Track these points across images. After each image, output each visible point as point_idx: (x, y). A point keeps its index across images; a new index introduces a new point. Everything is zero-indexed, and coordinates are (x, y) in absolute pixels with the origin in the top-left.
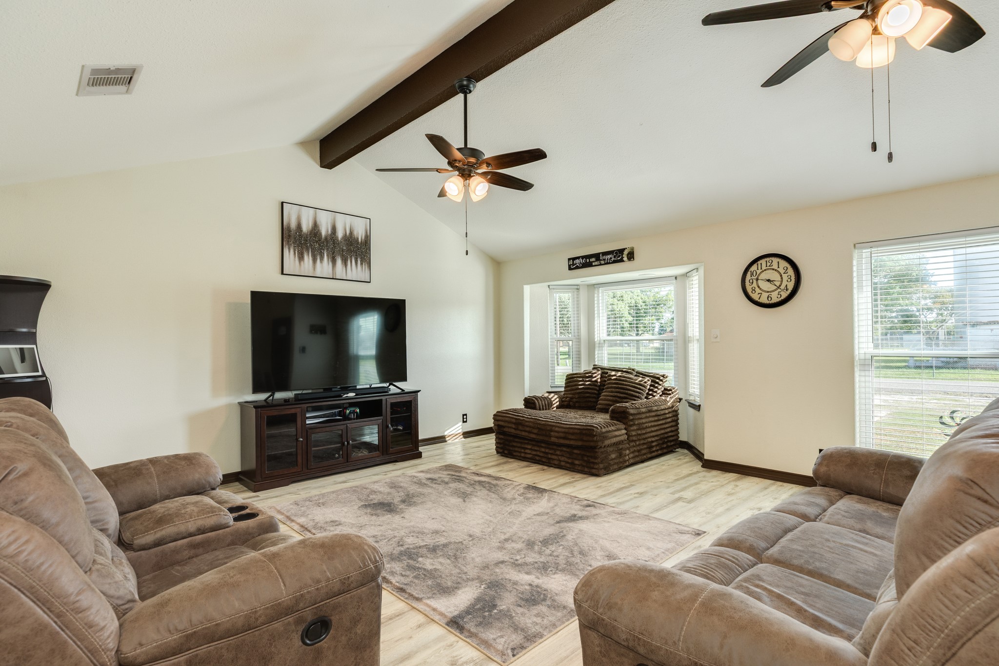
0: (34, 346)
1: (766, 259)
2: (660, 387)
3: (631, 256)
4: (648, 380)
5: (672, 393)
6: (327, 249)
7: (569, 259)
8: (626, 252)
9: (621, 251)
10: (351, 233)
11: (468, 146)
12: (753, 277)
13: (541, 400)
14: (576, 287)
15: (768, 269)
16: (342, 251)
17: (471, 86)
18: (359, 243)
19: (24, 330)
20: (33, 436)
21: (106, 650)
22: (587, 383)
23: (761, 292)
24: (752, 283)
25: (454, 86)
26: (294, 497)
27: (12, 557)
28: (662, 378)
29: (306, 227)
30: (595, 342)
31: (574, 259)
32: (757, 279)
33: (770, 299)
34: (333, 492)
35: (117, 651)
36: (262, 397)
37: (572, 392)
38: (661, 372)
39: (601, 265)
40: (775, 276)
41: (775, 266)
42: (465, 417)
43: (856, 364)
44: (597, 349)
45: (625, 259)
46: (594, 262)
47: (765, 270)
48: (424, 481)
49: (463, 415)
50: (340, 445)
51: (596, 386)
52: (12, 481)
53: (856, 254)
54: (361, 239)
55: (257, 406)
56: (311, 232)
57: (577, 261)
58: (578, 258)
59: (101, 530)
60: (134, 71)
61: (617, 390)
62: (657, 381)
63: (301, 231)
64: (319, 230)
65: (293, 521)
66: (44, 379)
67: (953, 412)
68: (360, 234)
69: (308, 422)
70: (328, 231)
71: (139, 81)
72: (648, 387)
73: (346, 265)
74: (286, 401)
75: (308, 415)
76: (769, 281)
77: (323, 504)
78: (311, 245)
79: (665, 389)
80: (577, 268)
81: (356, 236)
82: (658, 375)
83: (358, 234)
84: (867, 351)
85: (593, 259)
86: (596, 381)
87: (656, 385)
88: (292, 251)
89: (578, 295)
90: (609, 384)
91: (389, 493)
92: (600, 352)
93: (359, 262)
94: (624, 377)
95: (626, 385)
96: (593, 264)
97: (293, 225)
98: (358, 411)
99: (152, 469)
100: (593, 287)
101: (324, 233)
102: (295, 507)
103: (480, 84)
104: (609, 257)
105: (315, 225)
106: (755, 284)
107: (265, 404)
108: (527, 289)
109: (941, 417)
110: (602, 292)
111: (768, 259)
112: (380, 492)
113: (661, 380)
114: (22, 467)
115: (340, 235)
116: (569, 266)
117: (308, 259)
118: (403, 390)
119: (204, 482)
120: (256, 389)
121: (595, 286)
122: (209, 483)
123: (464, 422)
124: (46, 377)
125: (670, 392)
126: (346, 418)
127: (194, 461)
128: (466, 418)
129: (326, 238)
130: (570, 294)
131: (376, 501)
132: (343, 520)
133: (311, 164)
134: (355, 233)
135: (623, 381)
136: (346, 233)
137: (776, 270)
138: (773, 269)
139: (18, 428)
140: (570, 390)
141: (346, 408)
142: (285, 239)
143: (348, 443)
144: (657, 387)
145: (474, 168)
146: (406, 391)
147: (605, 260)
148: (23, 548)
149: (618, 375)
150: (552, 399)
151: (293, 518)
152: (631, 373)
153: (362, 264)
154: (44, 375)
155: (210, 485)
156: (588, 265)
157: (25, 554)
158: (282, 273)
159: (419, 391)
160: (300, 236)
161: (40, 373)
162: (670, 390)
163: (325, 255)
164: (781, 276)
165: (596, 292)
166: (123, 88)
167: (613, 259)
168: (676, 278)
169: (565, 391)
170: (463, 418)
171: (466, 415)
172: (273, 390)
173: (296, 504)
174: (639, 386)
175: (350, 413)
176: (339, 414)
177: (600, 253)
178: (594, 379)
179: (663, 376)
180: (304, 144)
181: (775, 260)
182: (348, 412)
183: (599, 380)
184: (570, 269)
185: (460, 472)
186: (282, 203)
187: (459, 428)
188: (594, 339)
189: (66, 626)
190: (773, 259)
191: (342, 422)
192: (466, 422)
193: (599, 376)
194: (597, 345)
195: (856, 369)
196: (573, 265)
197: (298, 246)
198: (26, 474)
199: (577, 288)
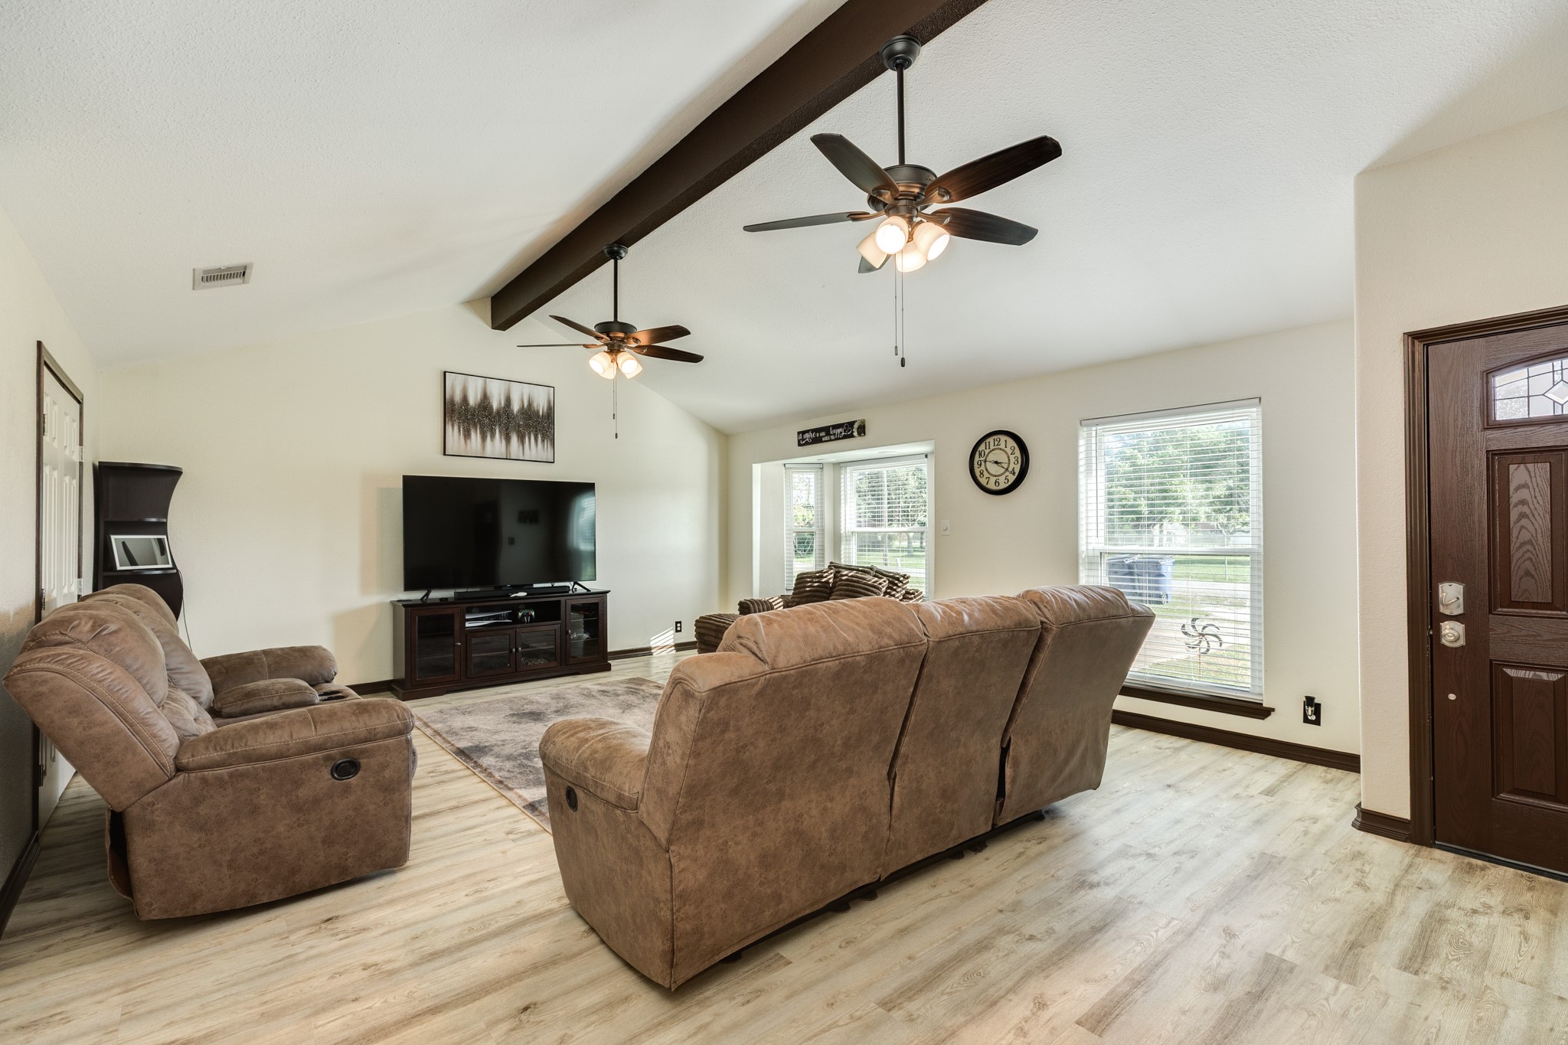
0: (164, 537)
1: (993, 437)
2: (899, 590)
3: (862, 430)
4: (885, 581)
5: (915, 597)
6: (500, 425)
7: (799, 433)
8: (856, 426)
9: (851, 424)
10: (530, 405)
11: (619, 320)
12: (981, 459)
13: (758, 605)
14: (818, 466)
15: (996, 449)
16: (519, 426)
17: (622, 251)
18: (539, 416)
19: (154, 520)
20: (135, 613)
21: (166, 756)
22: (816, 584)
23: (989, 476)
24: (981, 465)
25: (603, 252)
26: (443, 706)
27: (100, 682)
28: (901, 579)
29: (473, 400)
30: (840, 534)
31: (803, 433)
32: (985, 461)
33: (997, 484)
34: (487, 702)
35: (175, 758)
36: (416, 596)
37: (800, 595)
38: (901, 570)
39: (831, 440)
40: (1002, 458)
41: (1002, 446)
42: (679, 625)
43: (1080, 561)
44: (843, 543)
45: (855, 434)
46: (824, 436)
47: (993, 450)
48: (594, 693)
49: (677, 623)
50: (507, 652)
51: (827, 588)
52: (104, 635)
53: (1083, 433)
54: (543, 412)
55: (408, 606)
56: (480, 405)
57: (807, 436)
58: (807, 431)
59: (194, 698)
60: (245, 267)
61: (847, 593)
62: (896, 582)
63: (468, 404)
64: (489, 403)
65: (429, 727)
66: (175, 571)
67: (1194, 620)
68: (541, 405)
69: (468, 625)
70: (500, 404)
71: (253, 275)
72: (884, 589)
73: (523, 442)
74: (444, 601)
75: (467, 617)
76: (996, 463)
77: (469, 712)
78: (479, 420)
79: (907, 593)
80: (807, 443)
81: (536, 409)
82: (898, 574)
83: (538, 405)
84: (1097, 547)
85: (823, 434)
86: (827, 582)
87: (895, 587)
88: (456, 428)
89: (822, 475)
90: (839, 585)
91: (547, 704)
92: (847, 547)
93: (540, 438)
94: (857, 577)
95: (857, 587)
96: (823, 439)
97: (458, 398)
98: (533, 613)
99: (264, 659)
100: (838, 466)
101: (495, 406)
102: (439, 715)
103: (631, 249)
104: (839, 430)
105: (485, 397)
106: (983, 467)
107: (420, 602)
108: (757, 468)
109: (1183, 626)
110: (851, 472)
111: (996, 437)
112: (538, 703)
113: (901, 582)
114: (113, 627)
115: (516, 407)
116: (799, 441)
117: (475, 437)
118: (588, 590)
119: (316, 674)
120: (409, 586)
121: (841, 465)
122: (322, 675)
123: (677, 631)
124: (178, 570)
125: (913, 596)
126: (517, 621)
127: (308, 654)
128: (681, 627)
129: (498, 412)
130: (812, 476)
131: (527, 711)
132: (481, 726)
133: (480, 326)
134: (535, 405)
135: (855, 582)
136: (523, 405)
137: (1003, 450)
138: (1001, 449)
139: (122, 605)
140: (798, 593)
141: (519, 610)
142: (447, 415)
143: (517, 650)
144: (895, 590)
145: (625, 343)
146: (592, 591)
147: (834, 434)
148: (108, 677)
149: (850, 574)
150: (773, 604)
151: (430, 724)
152: (868, 573)
153: (543, 441)
154: (175, 567)
155: (323, 678)
156: (817, 440)
157: (109, 680)
158: (445, 454)
159: (608, 592)
160: (466, 410)
161: (170, 566)
162: (913, 594)
163: (497, 431)
164: (1008, 457)
165: (843, 472)
166: (239, 280)
167: (843, 434)
168: (926, 456)
169: (793, 594)
170: (677, 627)
171: (680, 622)
172: (429, 587)
173: (441, 712)
174: (871, 588)
175: (523, 616)
176: (509, 616)
177: (829, 426)
178: (824, 580)
179: (904, 576)
180: (471, 303)
181: (1003, 438)
182: (520, 614)
183: (831, 581)
184: (800, 445)
185: (641, 685)
186: (445, 372)
187: (669, 637)
188: (840, 530)
189: (136, 733)
190: (999, 436)
191: (510, 626)
192: (680, 631)
193: (832, 575)
194: (843, 538)
195: (1081, 568)
196: (803, 440)
197: (464, 422)
198: (115, 632)
199: (821, 466)
